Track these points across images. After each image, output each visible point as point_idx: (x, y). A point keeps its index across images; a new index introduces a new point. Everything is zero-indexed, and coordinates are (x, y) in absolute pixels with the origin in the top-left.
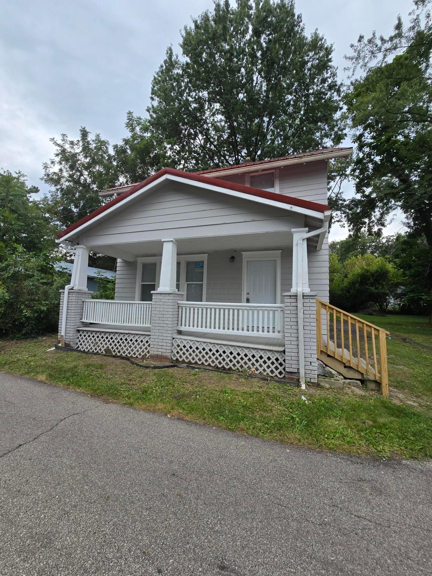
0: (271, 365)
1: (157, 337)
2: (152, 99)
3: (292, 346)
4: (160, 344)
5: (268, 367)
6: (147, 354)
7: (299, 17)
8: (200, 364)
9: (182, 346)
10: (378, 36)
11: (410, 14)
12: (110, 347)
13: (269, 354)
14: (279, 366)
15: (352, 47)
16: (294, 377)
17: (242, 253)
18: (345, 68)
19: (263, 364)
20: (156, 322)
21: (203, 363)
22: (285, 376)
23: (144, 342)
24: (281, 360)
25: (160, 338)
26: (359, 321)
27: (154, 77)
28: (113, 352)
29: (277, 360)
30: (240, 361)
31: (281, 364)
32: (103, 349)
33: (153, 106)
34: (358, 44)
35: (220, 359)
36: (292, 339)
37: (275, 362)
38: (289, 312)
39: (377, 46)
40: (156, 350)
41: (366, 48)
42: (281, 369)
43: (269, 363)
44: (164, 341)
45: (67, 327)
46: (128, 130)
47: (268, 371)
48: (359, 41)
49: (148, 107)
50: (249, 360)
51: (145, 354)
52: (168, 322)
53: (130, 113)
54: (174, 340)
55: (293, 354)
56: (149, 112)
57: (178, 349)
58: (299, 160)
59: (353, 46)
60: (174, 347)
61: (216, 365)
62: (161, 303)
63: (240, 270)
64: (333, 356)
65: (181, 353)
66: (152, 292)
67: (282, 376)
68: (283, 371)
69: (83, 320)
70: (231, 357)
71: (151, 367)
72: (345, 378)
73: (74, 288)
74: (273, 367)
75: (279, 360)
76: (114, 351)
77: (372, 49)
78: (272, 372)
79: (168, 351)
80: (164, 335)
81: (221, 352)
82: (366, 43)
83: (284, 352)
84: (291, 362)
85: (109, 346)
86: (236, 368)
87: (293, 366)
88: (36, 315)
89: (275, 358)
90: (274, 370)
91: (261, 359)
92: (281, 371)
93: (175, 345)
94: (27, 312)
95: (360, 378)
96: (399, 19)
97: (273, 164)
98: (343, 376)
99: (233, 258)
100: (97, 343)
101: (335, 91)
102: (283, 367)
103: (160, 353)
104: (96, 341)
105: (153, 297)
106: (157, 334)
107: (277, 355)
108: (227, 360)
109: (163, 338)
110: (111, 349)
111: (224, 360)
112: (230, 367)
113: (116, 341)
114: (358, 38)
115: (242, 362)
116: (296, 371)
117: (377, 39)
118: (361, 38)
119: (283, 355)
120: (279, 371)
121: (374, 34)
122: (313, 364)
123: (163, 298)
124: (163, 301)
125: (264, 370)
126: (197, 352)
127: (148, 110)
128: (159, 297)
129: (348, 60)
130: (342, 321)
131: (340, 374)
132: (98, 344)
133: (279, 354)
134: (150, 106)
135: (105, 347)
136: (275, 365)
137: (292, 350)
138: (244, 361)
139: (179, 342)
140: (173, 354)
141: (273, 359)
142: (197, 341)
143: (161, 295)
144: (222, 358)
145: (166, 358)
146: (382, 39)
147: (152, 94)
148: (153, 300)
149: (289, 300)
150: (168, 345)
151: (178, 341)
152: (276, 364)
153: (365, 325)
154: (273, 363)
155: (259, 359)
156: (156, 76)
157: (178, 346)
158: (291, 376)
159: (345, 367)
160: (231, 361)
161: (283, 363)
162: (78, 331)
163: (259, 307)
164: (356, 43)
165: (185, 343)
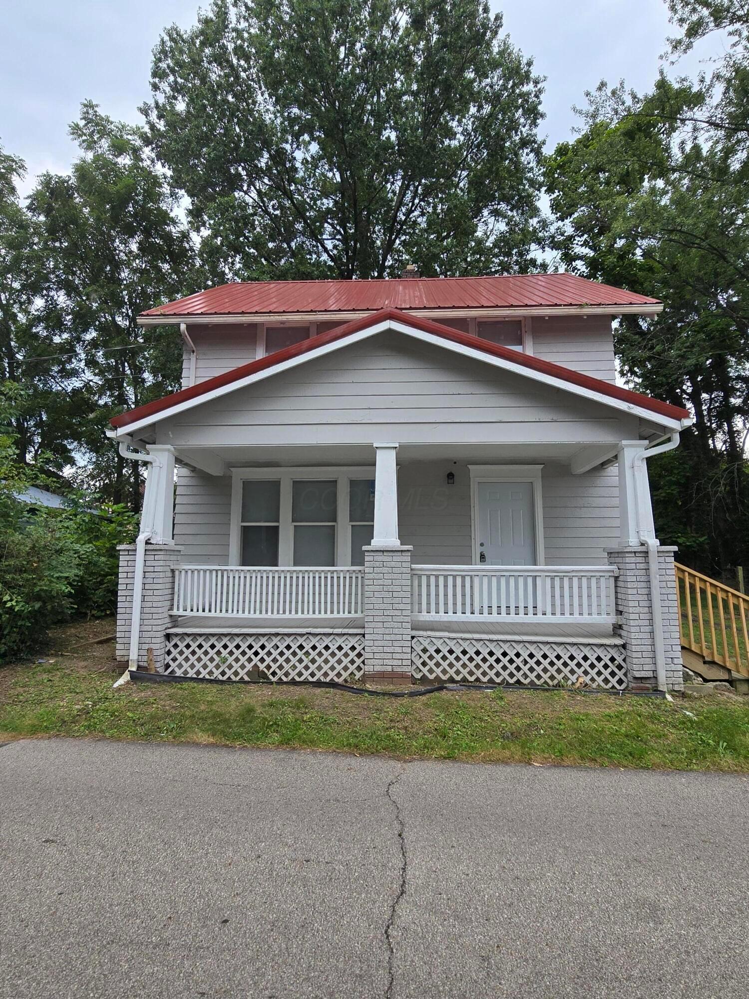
0: (603, 670)
1: (380, 637)
2: (155, 87)
3: (642, 636)
4: (387, 649)
5: (599, 673)
6: (356, 672)
7: (498, 18)
8: (471, 682)
9: (432, 650)
10: (627, 88)
11: (661, 57)
12: (262, 667)
13: (600, 652)
14: (616, 670)
15: (587, 96)
16: (647, 685)
17: (470, 466)
18: (573, 128)
19: (589, 669)
20: (377, 607)
21: (478, 680)
22: (627, 686)
23: (346, 649)
24: (619, 660)
25: (387, 637)
26: (722, 589)
27: (162, 40)
28: (271, 677)
29: (612, 659)
30: (549, 667)
31: (620, 667)
32: (242, 673)
33: (157, 103)
34: (597, 94)
35: (512, 668)
36: (641, 623)
37: (609, 663)
38: (634, 579)
39: (623, 103)
40: (380, 662)
41: (608, 104)
42: (620, 674)
43: (600, 666)
44: (395, 644)
45: (145, 628)
46: (77, 142)
47: (599, 680)
48: (600, 89)
49: (145, 103)
50: (565, 664)
51: (352, 673)
52: (401, 606)
53: (89, 106)
54: (415, 640)
55: (644, 648)
56: (147, 115)
57: (425, 657)
58: (578, 310)
59: (589, 94)
60: (414, 654)
61: (505, 679)
62: (385, 570)
63: (465, 499)
64: (688, 647)
65: (431, 664)
66: (365, 548)
67: (623, 687)
68: (623, 678)
69: (175, 612)
70: (532, 662)
71: (405, 694)
72: (706, 680)
73: (152, 541)
74: (606, 673)
75: (615, 660)
76: (274, 674)
77: (616, 107)
78: (606, 681)
79: (405, 663)
80: (396, 631)
81: (512, 654)
82: (609, 94)
83: (624, 646)
84: (642, 661)
85: (259, 664)
86: (542, 681)
87: (646, 668)
88: (37, 605)
89: (609, 656)
90: (609, 677)
91: (585, 662)
92: (620, 679)
93: (418, 649)
94: (11, 600)
95: (726, 677)
96: (661, 73)
97: (533, 311)
98: (701, 676)
99: (451, 476)
100: (225, 660)
101: (531, 151)
102: (623, 671)
103: (389, 669)
104: (223, 655)
105: (367, 559)
106: (381, 631)
107: (614, 653)
108: (525, 669)
109: (393, 637)
110: (265, 670)
111: (518, 669)
112: (532, 681)
113: (275, 653)
114: (598, 84)
115: (552, 670)
116: (650, 674)
117: (627, 93)
118: (603, 85)
119: (623, 650)
120: (617, 678)
121: (622, 84)
122: (676, 661)
123: (390, 559)
124: (389, 564)
125: (593, 680)
126: (465, 659)
127: (145, 111)
128: (380, 557)
129: (578, 115)
130: (698, 590)
131: (699, 675)
132: (228, 663)
133: (616, 649)
134: (152, 103)
135: (249, 667)
136: (609, 670)
137: (643, 642)
138: (555, 667)
139: (426, 643)
140: (414, 667)
141: (606, 660)
142: (476, 640)
143: (385, 554)
144: (514, 665)
145: (403, 676)
146: (634, 97)
147: (154, 75)
148: (366, 564)
149: (633, 560)
150: (405, 650)
151: (422, 641)
152: (612, 667)
153: (730, 595)
154: (606, 666)
155: (582, 662)
156: (166, 38)
157: (425, 650)
158: (642, 685)
159: (705, 662)
160: (532, 670)
161: (623, 664)
162: (168, 637)
163: (573, 571)
164: (594, 93)
165: (439, 644)
